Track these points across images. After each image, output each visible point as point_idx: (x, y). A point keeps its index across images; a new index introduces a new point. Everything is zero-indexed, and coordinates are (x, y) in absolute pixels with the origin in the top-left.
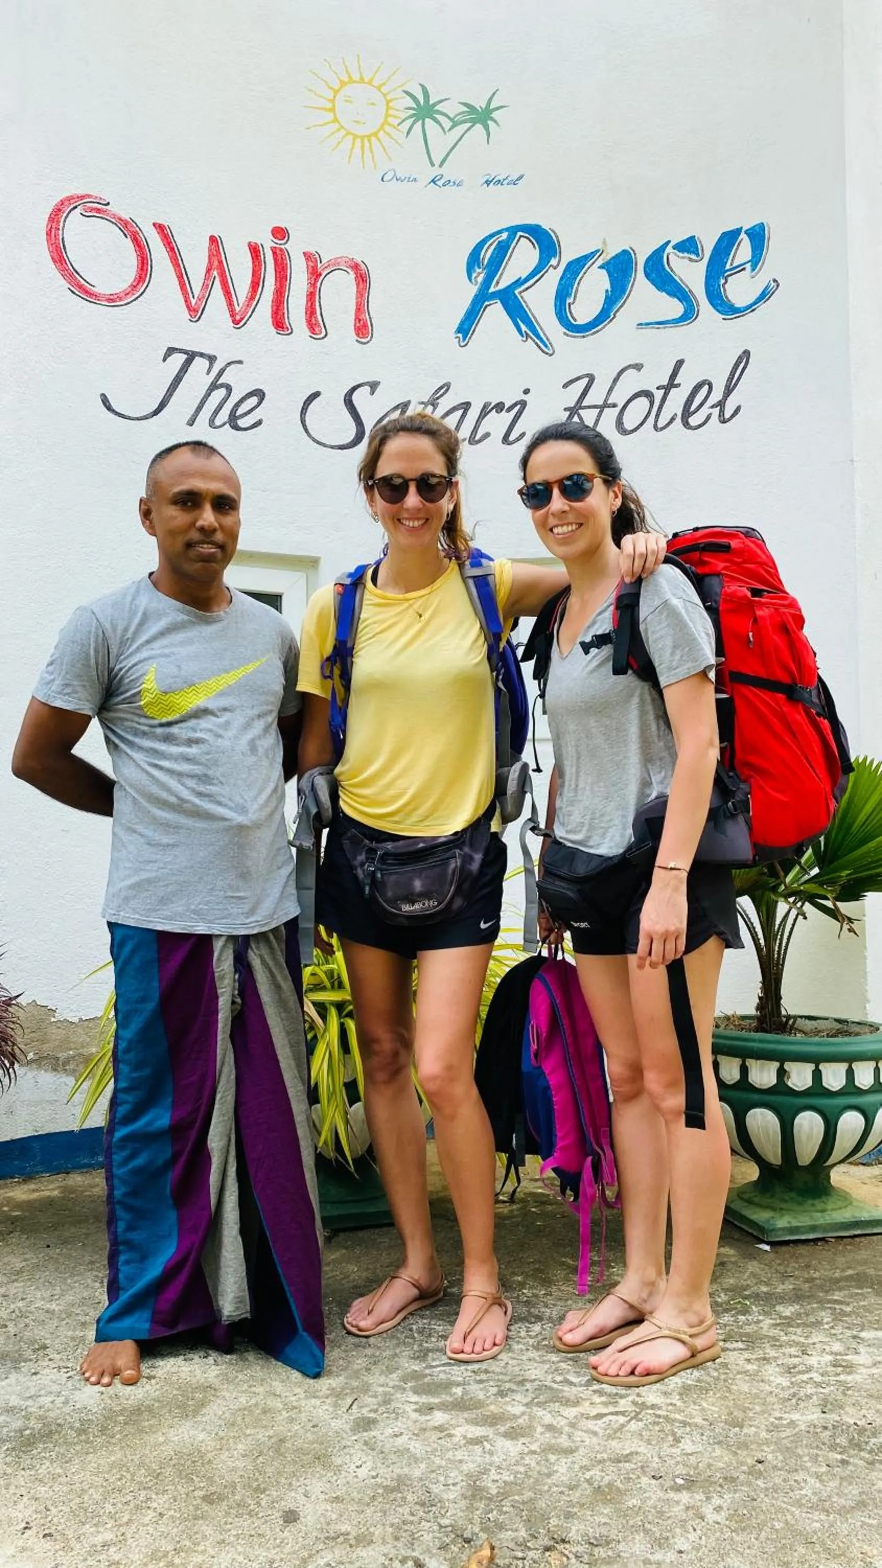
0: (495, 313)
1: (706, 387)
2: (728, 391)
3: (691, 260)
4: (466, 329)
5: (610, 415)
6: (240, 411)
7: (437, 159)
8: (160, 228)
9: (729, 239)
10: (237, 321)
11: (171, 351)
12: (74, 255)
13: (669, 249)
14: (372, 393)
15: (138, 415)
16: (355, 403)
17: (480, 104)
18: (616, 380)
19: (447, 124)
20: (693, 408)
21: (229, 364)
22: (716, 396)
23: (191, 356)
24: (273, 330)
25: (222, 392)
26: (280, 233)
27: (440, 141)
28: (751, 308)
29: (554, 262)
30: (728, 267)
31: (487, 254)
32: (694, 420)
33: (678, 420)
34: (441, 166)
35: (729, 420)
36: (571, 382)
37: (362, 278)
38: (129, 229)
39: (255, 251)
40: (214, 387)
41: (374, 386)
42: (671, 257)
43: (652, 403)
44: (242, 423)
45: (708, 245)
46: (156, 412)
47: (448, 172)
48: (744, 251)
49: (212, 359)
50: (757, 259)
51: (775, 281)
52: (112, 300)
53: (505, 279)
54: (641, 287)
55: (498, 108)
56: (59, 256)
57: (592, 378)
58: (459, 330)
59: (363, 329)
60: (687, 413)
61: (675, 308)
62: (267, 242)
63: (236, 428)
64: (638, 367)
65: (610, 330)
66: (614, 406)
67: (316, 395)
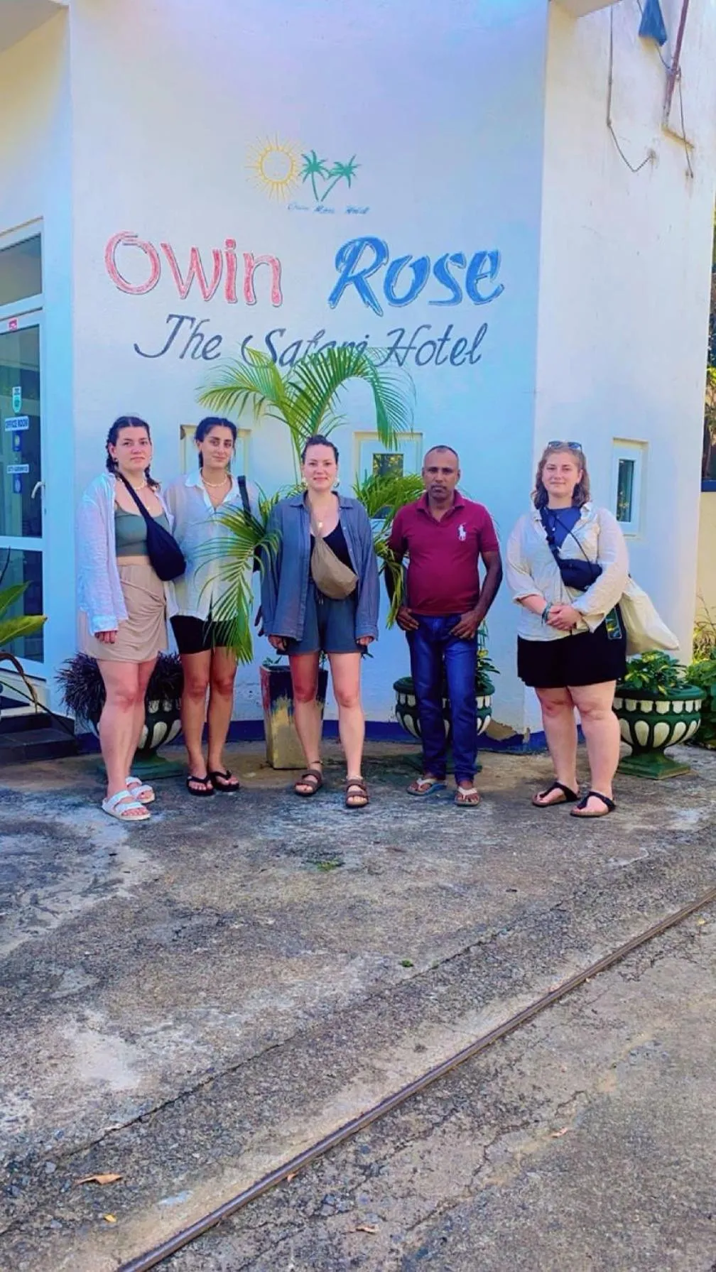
0: (351, 289)
1: (463, 343)
2: (475, 346)
3: (459, 267)
4: (334, 298)
5: (413, 353)
6: (208, 349)
7: (320, 196)
8: (165, 246)
9: (480, 258)
10: (207, 298)
11: (171, 316)
12: (120, 268)
13: (448, 259)
14: (282, 335)
15: (153, 354)
16: (272, 341)
17: (345, 163)
18: (416, 334)
19: (326, 175)
20: (456, 353)
21: (202, 322)
22: (469, 347)
23: (182, 319)
24: (226, 300)
25: (198, 338)
26: (230, 243)
27: (322, 185)
28: (489, 299)
29: (385, 261)
30: (479, 273)
31: (347, 254)
32: (457, 360)
33: (449, 359)
34: (322, 200)
35: (475, 362)
36: (392, 333)
37: (277, 269)
38: (148, 249)
39: (217, 256)
40: (194, 335)
41: (282, 331)
42: (450, 265)
43: (435, 349)
44: (209, 355)
45: (469, 259)
46: (163, 352)
47: (327, 204)
48: (487, 266)
49: (193, 320)
50: (493, 272)
51: (502, 285)
52: (140, 291)
53: (357, 270)
54: (432, 280)
55: (355, 167)
56: (112, 269)
57: (403, 331)
58: (331, 299)
59: (277, 298)
60: (453, 356)
61: (449, 294)
62: (223, 250)
63: (206, 358)
64: (428, 327)
65: (414, 303)
66: (415, 348)
67: (250, 337)
